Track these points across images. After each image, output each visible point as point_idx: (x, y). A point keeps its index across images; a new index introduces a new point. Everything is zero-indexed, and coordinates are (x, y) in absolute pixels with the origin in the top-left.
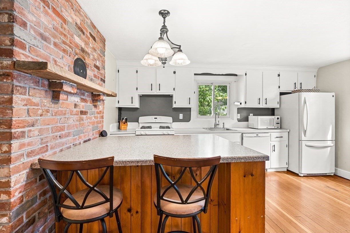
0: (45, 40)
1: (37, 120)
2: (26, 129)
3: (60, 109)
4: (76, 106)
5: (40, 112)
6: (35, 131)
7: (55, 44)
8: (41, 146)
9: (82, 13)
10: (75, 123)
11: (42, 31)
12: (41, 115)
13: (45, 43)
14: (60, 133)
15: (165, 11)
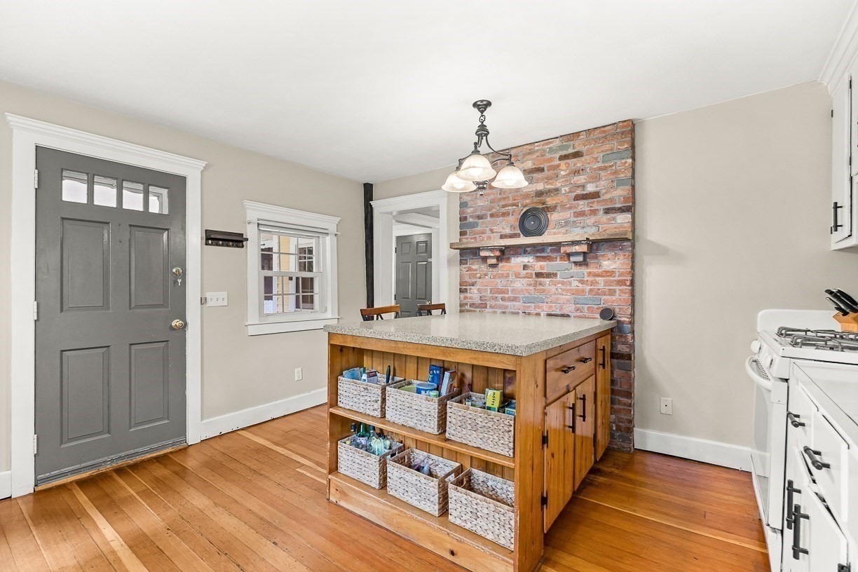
0: (482, 218)
1: (476, 282)
2: (468, 287)
3: (500, 272)
4: (525, 267)
5: (478, 275)
6: (474, 290)
7: (492, 216)
8: (479, 302)
9: (537, 148)
10: (524, 288)
11: (478, 213)
12: (480, 278)
13: (482, 220)
14: (501, 295)
15: (482, 101)
